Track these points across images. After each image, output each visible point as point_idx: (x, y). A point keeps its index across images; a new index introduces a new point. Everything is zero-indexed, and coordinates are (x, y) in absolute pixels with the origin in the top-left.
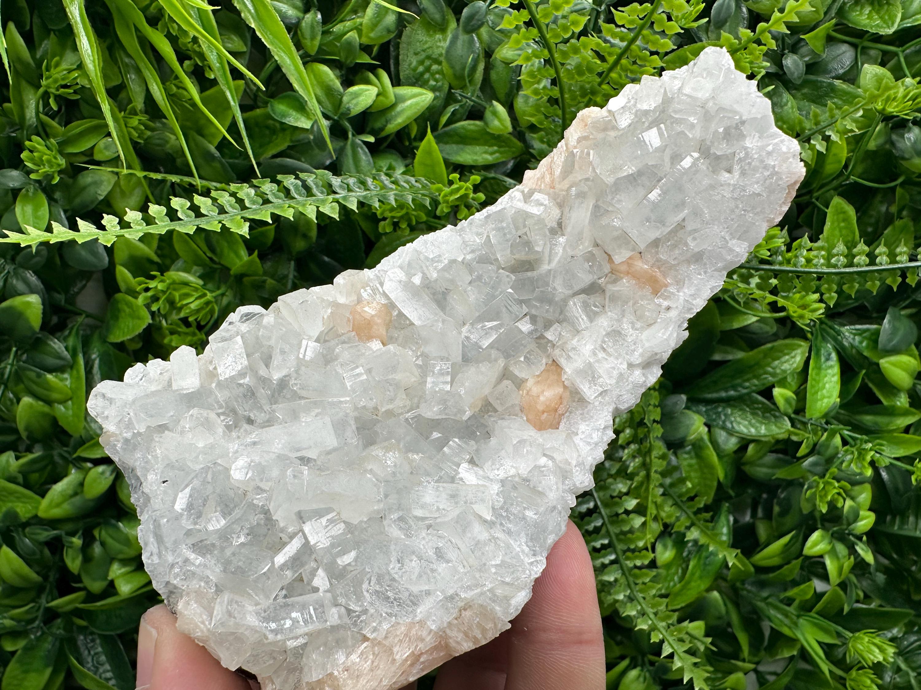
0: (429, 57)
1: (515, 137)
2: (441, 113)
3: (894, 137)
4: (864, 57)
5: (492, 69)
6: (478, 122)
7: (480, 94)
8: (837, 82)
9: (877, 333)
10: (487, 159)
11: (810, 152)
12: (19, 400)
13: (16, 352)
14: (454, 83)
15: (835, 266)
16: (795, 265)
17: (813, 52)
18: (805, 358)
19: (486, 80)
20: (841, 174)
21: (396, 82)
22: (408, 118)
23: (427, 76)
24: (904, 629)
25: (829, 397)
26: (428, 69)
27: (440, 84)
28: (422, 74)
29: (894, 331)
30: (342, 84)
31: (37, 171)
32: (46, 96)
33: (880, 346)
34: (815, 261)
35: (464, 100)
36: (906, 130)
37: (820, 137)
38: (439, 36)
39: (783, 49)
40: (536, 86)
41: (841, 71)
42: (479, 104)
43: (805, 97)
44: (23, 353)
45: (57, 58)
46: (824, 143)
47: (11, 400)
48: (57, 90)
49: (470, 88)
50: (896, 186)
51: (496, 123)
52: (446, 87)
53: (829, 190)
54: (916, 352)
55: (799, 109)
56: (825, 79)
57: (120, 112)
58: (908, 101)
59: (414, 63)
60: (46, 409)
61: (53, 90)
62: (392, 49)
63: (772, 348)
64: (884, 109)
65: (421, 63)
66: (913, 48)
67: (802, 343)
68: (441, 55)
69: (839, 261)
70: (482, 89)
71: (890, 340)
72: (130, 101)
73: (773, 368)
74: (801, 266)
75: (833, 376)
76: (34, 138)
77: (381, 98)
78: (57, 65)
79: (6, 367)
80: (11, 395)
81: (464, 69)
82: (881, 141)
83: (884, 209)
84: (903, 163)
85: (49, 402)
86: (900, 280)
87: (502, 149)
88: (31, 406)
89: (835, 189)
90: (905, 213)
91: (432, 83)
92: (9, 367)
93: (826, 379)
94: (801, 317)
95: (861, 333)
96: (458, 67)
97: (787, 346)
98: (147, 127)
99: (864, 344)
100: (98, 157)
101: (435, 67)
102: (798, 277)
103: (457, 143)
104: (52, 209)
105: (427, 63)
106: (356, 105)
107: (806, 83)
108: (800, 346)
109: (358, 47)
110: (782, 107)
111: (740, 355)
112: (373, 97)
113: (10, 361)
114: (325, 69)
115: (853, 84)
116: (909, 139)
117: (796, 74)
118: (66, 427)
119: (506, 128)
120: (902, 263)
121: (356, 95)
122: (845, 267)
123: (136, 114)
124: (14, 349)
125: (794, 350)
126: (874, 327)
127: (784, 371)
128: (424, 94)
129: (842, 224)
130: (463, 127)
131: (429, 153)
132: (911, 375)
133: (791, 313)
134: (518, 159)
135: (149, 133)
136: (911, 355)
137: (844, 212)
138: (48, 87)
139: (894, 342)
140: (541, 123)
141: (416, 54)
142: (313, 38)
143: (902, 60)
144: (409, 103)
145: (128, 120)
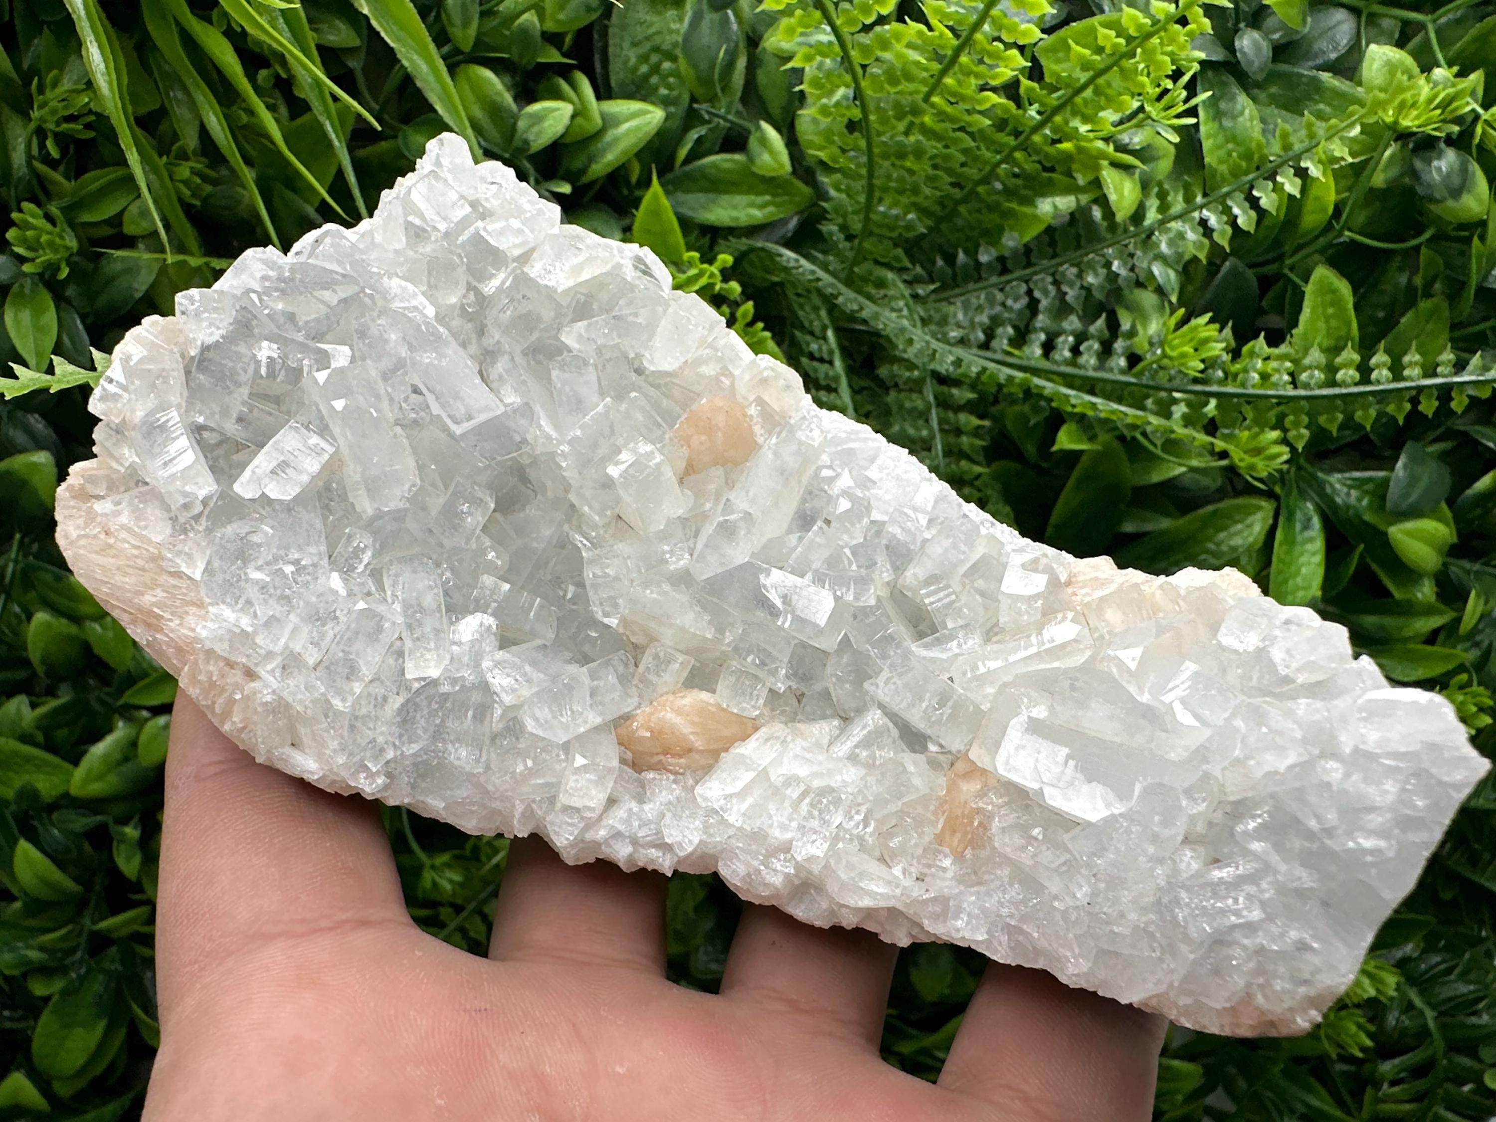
0: (656, 49)
1: (799, 177)
2: (679, 141)
3: (1418, 164)
4: (1373, 31)
5: (760, 66)
6: (737, 157)
7: (740, 107)
8: (1325, 76)
9: (1385, 483)
10: (753, 216)
11: (1274, 196)
12: (29, 617)
13: (21, 541)
14: (700, 92)
15: (1306, 386)
16: (1243, 385)
17: (1283, 26)
18: (1267, 527)
19: (750, 84)
20: (1328, 227)
21: (603, 92)
22: (624, 153)
23: (654, 80)
24: (1422, 945)
25: (1305, 589)
26: (656, 69)
27: (675, 93)
28: (646, 77)
29: (1412, 480)
30: (516, 99)
31: (33, 260)
32: (41, 133)
33: (1389, 505)
34: (1275, 378)
35: (716, 120)
36: (1434, 155)
37: (1292, 171)
38: (671, 13)
39: (1237, 22)
40: (824, 101)
41: (1333, 56)
42: (740, 126)
43: (1274, 100)
44: (32, 542)
45: (55, 72)
46: (1298, 181)
47: (17, 616)
48: (58, 124)
49: (724, 101)
50: (1420, 244)
51: (766, 157)
52: (686, 98)
53: (1308, 256)
54: (1448, 514)
55: (1263, 120)
56: (1305, 71)
57: (161, 156)
58: (1435, 108)
59: (633, 61)
60: (73, 629)
61: (50, 126)
62: (596, 36)
63: (1215, 512)
64: (1396, 122)
65: (644, 58)
66: (1451, 16)
67: (1264, 504)
68: (675, 45)
69: (1312, 376)
70: (744, 100)
71: (1407, 495)
72: (176, 137)
73: (1218, 544)
74: (1254, 386)
75: (1314, 554)
76: (25, 205)
77: (579, 120)
78: (55, 85)
79: (6, 566)
80: (17, 609)
81: (712, 67)
82: (1393, 172)
83: (1403, 279)
84: (1432, 207)
85: (76, 619)
86: (1408, 406)
87: (778, 200)
88: (48, 625)
89: (1321, 251)
90: (1438, 286)
91: (663, 91)
92: (11, 566)
93: (1302, 560)
94: (1252, 467)
95: (1359, 484)
96: (704, 65)
97: (1239, 508)
98: (205, 178)
99: (1365, 502)
100: (129, 229)
101: (667, 65)
102: (1248, 403)
103: (706, 190)
104: (63, 314)
105: (654, 58)
106: (538, 135)
107: (1272, 77)
108: (1260, 508)
109: (539, 39)
110: (1234, 118)
111: (1165, 523)
112: (566, 120)
113: (13, 555)
114: (487, 74)
115: (1351, 80)
116: (1439, 169)
117: (1256, 64)
118: (105, 657)
119: (782, 166)
120: (1412, 380)
121: (538, 118)
122: (1320, 387)
123: (187, 159)
124: (18, 536)
125: (1250, 514)
126: (1381, 474)
127: (1234, 549)
128: (650, 112)
129: (1330, 311)
130: (714, 165)
131: (656, 213)
132: (1439, 551)
133: (1237, 461)
134: (805, 215)
135: (208, 188)
136: (1439, 519)
137: (1334, 291)
138: (42, 119)
139: (1412, 499)
140: (835, 161)
141: (635, 44)
142: (466, 24)
143: (1433, 35)
144: (625, 127)
145: (176, 169)
